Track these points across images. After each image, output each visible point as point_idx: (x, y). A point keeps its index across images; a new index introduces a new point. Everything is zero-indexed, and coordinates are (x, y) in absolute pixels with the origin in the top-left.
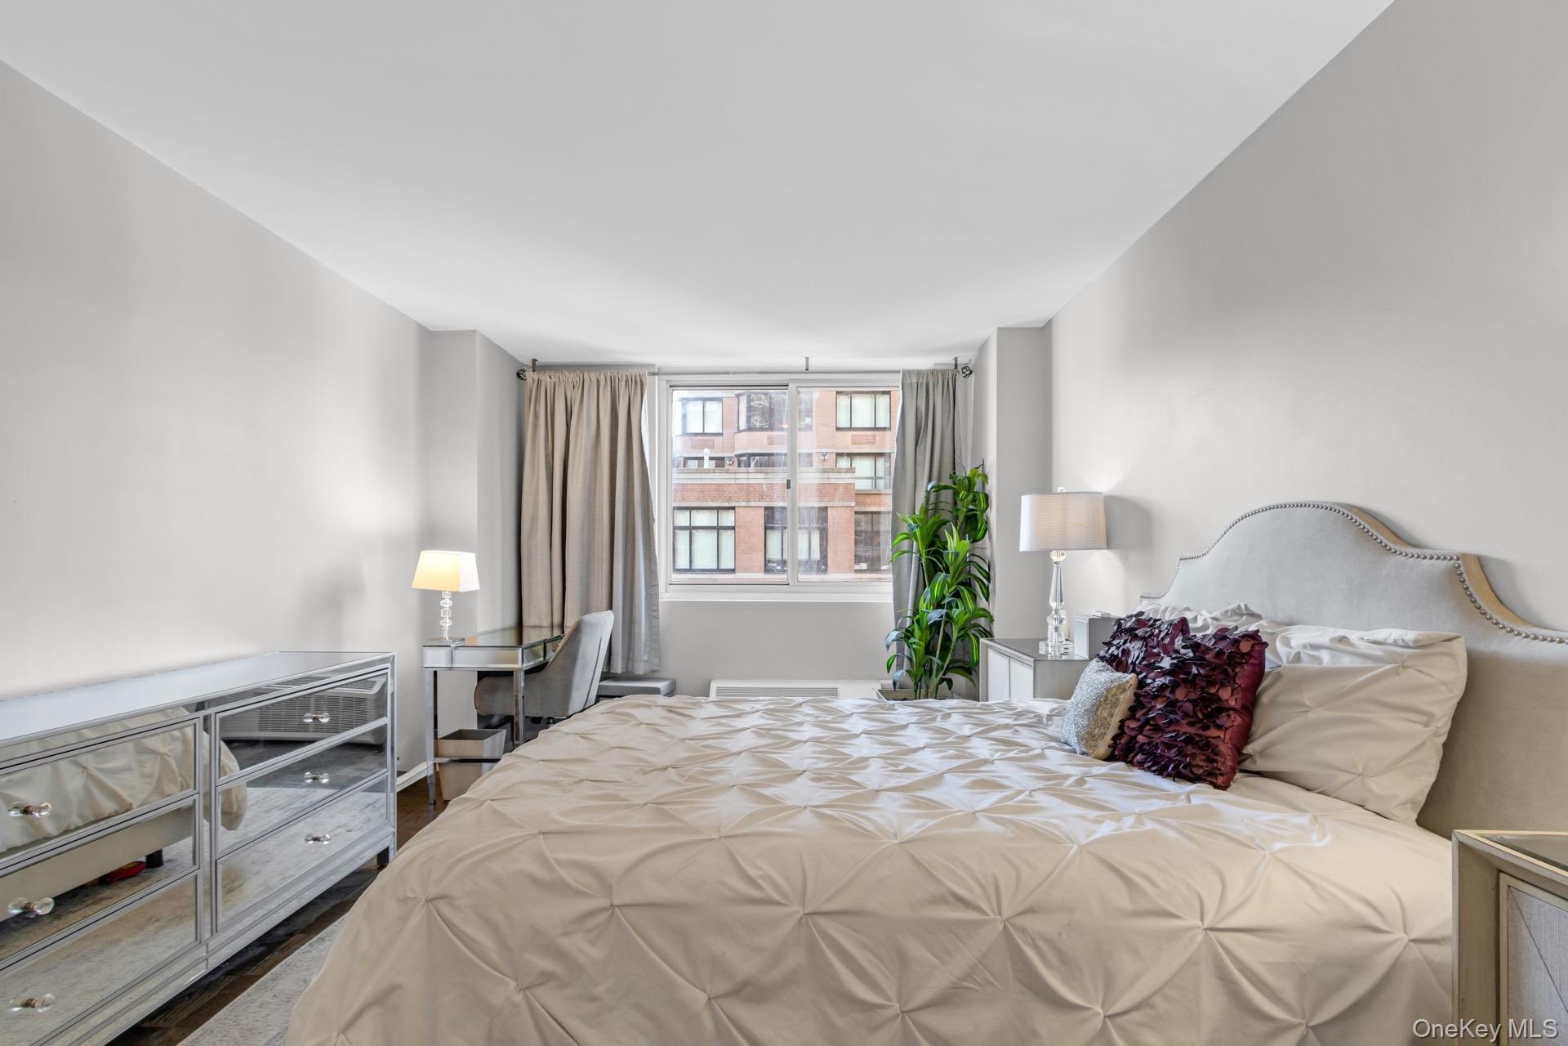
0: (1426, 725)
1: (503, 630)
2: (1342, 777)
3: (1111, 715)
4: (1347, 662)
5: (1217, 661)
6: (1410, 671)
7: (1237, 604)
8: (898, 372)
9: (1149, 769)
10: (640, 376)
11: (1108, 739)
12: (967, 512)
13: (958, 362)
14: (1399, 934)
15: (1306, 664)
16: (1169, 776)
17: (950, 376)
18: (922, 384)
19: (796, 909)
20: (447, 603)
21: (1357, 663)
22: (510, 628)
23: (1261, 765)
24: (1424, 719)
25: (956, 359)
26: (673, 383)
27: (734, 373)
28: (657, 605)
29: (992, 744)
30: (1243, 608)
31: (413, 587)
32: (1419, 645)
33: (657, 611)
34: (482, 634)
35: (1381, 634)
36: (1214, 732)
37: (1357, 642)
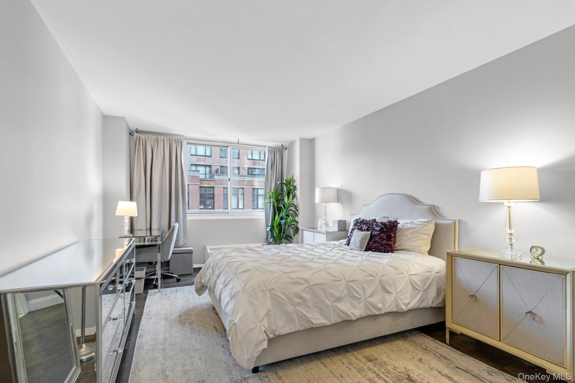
0: (429, 237)
2: (416, 248)
3: (366, 241)
4: (414, 226)
5: (390, 227)
6: (426, 227)
7: (384, 216)
8: (267, 146)
9: (377, 252)
10: (180, 139)
11: (365, 247)
12: (289, 191)
14: (433, 272)
15: (405, 227)
16: (383, 252)
17: (281, 150)
18: (273, 151)
20: (127, 221)
21: (416, 226)
23: (399, 248)
24: (428, 235)
25: (282, 144)
26: (189, 142)
28: (186, 221)
30: (386, 216)
31: (116, 215)
32: (427, 222)
33: (186, 223)
35: (420, 220)
36: (391, 242)
37: (415, 222)
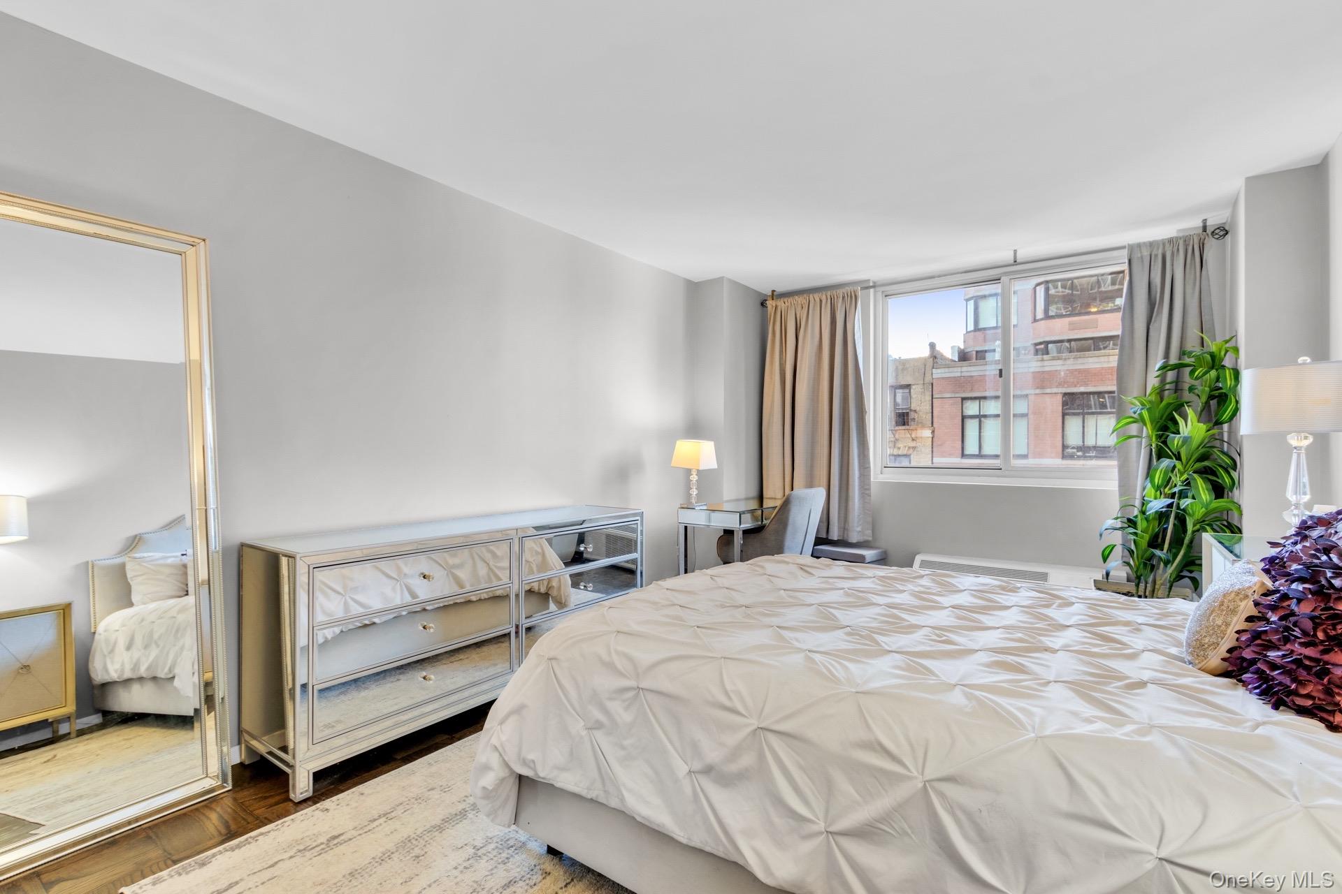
1: (747, 499)
8: (1123, 247)
10: (854, 291)
11: (1222, 651)
12: (1211, 391)
13: (1208, 224)
17: (1196, 241)
18: (1156, 256)
19: (754, 723)
20: (694, 478)
22: (753, 498)
25: (1206, 220)
26: (889, 293)
27: (939, 276)
28: (869, 485)
29: (1086, 637)
31: (672, 465)
33: (869, 489)
34: (727, 501)
